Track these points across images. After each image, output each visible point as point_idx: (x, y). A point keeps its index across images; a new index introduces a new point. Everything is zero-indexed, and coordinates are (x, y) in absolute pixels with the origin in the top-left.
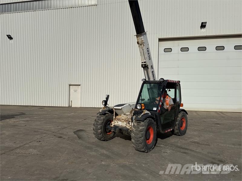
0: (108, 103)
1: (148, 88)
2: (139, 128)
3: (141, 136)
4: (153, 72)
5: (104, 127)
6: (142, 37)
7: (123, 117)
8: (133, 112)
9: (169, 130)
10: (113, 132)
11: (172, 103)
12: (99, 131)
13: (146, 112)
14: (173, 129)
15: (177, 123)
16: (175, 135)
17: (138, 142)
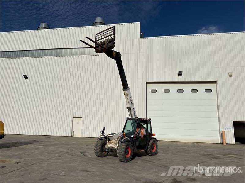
0: (105, 132)
1: (131, 123)
2: (122, 147)
3: (122, 152)
4: (134, 112)
5: (101, 148)
6: (127, 91)
7: (113, 141)
8: (120, 138)
9: (142, 151)
10: (107, 151)
11: (145, 133)
12: (98, 150)
13: (127, 138)
14: (145, 150)
15: (149, 146)
16: (148, 155)
17: (121, 156)
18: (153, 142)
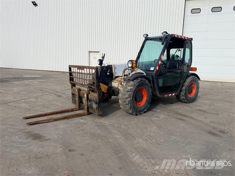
0: (104, 62)
2: (127, 88)
3: (127, 96)
9: (170, 95)
13: (139, 71)
14: (176, 94)
15: (184, 88)
16: (181, 101)
17: (125, 103)
18: (191, 81)
